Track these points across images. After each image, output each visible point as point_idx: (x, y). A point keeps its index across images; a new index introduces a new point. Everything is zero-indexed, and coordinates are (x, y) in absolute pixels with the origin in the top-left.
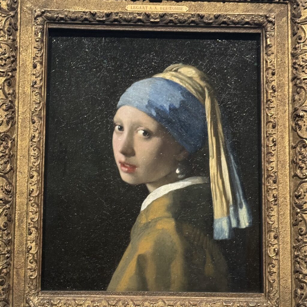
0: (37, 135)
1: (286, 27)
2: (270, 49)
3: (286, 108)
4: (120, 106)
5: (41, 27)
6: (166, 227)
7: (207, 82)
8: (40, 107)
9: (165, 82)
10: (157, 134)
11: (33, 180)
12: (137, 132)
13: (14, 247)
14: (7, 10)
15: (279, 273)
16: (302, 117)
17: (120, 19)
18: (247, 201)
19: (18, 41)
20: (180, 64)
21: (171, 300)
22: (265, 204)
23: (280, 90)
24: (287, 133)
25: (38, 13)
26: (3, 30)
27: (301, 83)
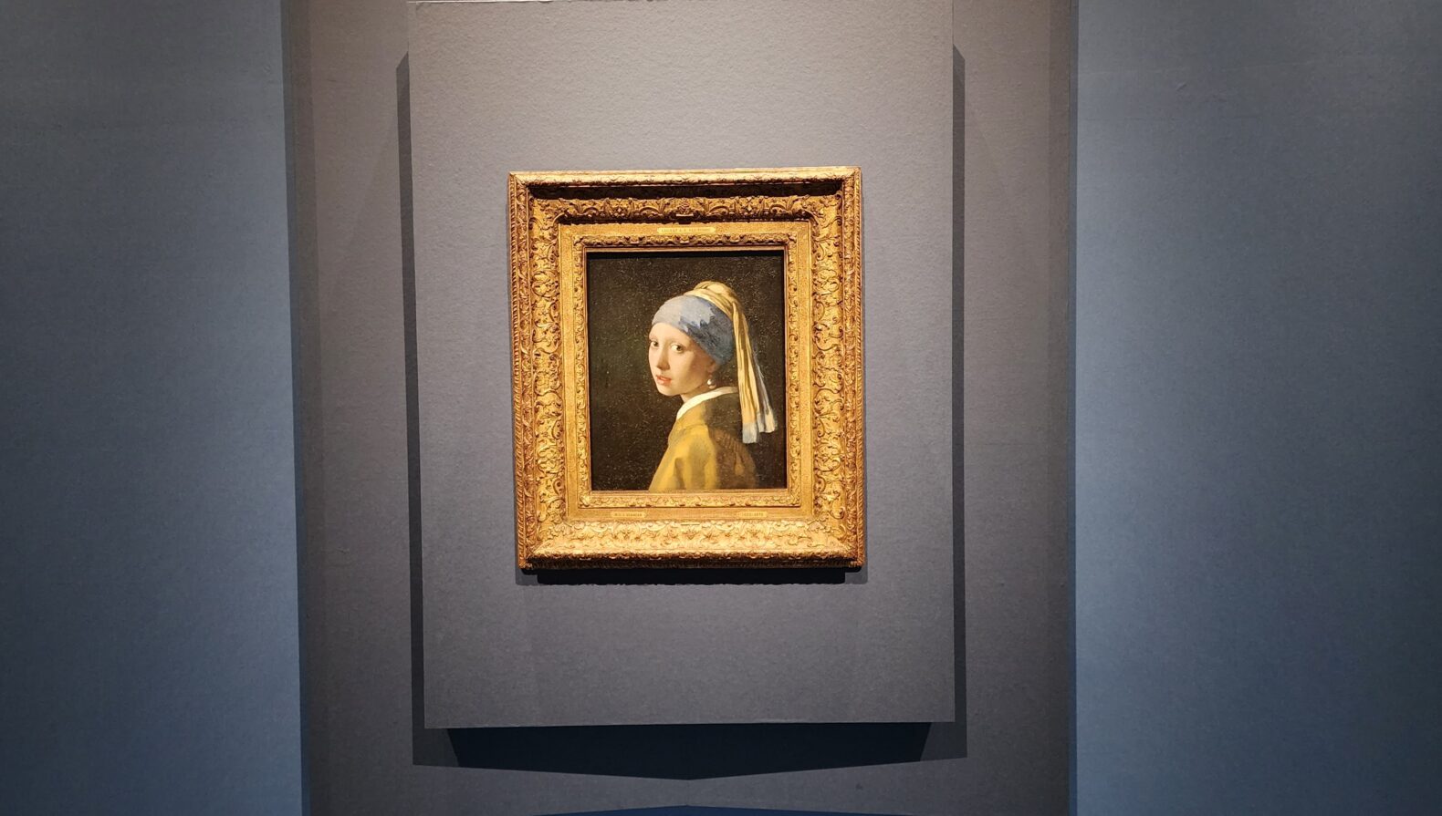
1: (807, 244)
2: (793, 266)
3: (806, 322)
4: (655, 324)
5: (580, 252)
7: (735, 297)
8: (583, 328)
9: (697, 299)
10: (689, 349)
11: (579, 394)
12: (671, 347)
13: (567, 453)
14: (549, 238)
15: (801, 471)
16: (820, 330)
17: (653, 242)
18: (772, 407)
19: (560, 266)
20: (709, 282)
22: (789, 410)
23: (801, 305)
24: (808, 344)
25: (577, 239)
26: (547, 258)
27: (820, 298)
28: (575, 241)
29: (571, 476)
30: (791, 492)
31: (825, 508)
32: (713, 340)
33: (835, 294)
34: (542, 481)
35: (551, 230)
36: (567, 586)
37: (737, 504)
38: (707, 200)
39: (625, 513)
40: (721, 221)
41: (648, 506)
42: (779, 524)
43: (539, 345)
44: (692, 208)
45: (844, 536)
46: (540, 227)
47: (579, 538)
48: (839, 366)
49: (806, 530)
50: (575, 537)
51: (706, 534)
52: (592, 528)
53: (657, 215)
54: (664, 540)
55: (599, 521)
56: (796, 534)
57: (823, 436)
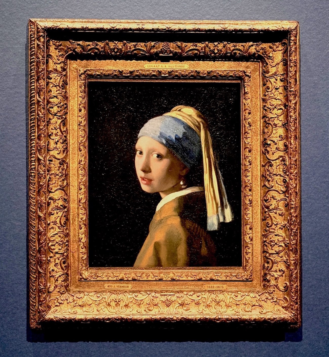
0: (83, 160)
1: (259, 79)
2: (247, 95)
3: (258, 138)
4: (140, 137)
5: (84, 81)
6: (174, 223)
7: (202, 118)
8: (85, 140)
9: (172, 119)
10: (167, 157)
11: (81, 191)
12: (152, 155)
13: (70, 238)
14: (61, 71)
15: (253, 253)
16: (270, 145)
17: (140, 75)
18: (230, 203)
19: (68, 92)
20: (182, 106)
21: (179, 273)
22: (243, 206)
23: (254, 125)
24: (259, 156)
25: (82, 71)
26: (59, 86)
27: (269, 120)
28: (81, 72)
29: (73, 255)
30: (245, 269)
31: (273, 282)
32: (185, 150)
33: (281, 118)
34: (52, 260)
35: (62, 65)
37: (204, 279)
38: (184, 44)
39: (116, 285)
40: (193, 60)
41: (134, 280)
42: (237, 294)
43: (52, 153)
44: (172, 50)
45: (289, 306)
46: (54, 62)
47: (80, 306)
48: (285, 173)
49: (258, 300)
50: (77, 305)
51: (180, 302)
52: (90, 297)
53: (145, 54)
54: (147, 308)
55: (96, 292)
56: (250, 303)
57: (271, 226)
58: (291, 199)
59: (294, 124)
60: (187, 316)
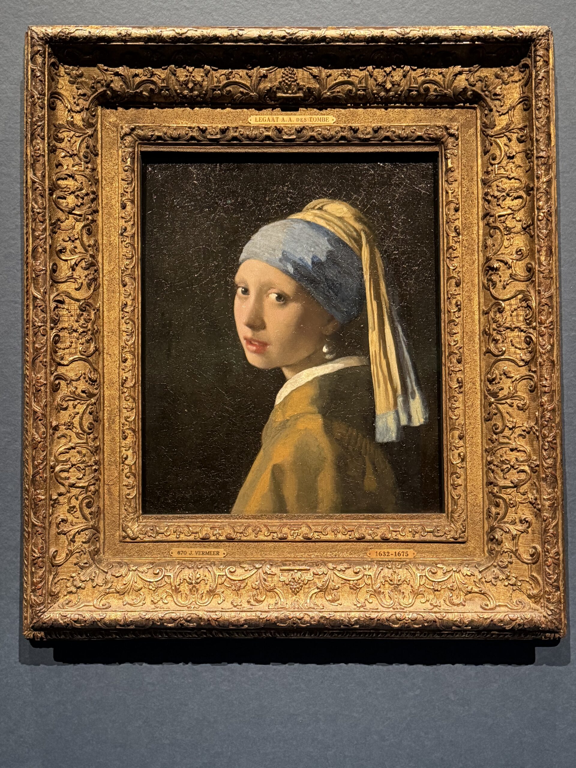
0: (129, 303)
1: (475, 142)
2: (452, 174)
3: (474, 258)
4: (244, 261)
5: (130, 150)
6: (310, 427)
7: (365, 223)
8: (133, 264)
9: (306, 225)
10: (296, 299)
11: (126, 364)
12: (268, 296)
13: (104, 455)
14: (82, 126)
15: (466, 486)
16: (497, 269)
17: (241, 137)
18: (420, 389)
19: (100, 171)
20: (325, 200)
21: (320, 525)
22: (446, 392)
23: (465, 233)
24: (477, 293)
25: (126, 130)
26: (78, 155)
27: (496, 221)
28: (123, 132)
29: (109, 490)
30: (451, 519)
31: (507, 545)
32: (332, 285)
33: (519, 215)
34: (62, 499)
35: (84, 114)
36: (100, 666)
37: (368, 538)
38: (325, 72)
39: (194, 550)
40: (344, 107)
41: (230, 540)
42: (434, 570)
43: (63, 287)
44: (301, 83)
45: (542, 593)
46: (67, 107)
47: (118, 592)
48: (528, 324)
49: (477, 581)
50: (111, 590)
51: (320, 585)
52: (140, 574)
53: (247, 94)
54: (254, 596)
55: (152, 564)
56: (461, 586)
57: (502, 432)
58: (542, 376)
59: (547, 224)
60: (333, 614)
